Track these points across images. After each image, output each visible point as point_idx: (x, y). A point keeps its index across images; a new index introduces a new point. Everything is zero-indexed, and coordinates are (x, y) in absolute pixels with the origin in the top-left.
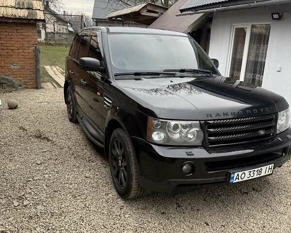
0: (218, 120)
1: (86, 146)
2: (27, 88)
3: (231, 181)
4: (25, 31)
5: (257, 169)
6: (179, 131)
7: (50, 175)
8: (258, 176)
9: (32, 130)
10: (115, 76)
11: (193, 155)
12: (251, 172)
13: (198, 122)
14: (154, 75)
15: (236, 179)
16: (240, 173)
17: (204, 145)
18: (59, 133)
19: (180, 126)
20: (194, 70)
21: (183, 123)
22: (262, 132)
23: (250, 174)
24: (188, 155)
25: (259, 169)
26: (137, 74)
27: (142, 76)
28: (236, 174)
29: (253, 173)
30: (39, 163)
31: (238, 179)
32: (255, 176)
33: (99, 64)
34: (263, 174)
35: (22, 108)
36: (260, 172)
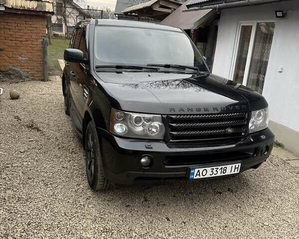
0: (181, 115)
1: (74, 138)
2: (33, 80)
3: (191, 177)
4: (34, 23)
5: (221, 167)
6: (141, 124)
7: (29, 163)
8: (222, 174)
9: (26, 119)
10: (96, 68)
11: (152, 148)
12: (213, 169)
13: (160, 116)
14: (137, 69)
15: (197, 175)
16: (201, 170)
17: (165, 140)
18: (51, 123)
19: (142, 119)
20: (180, 66)
21: (146, 116)
22: (230, 130)
23: (212, 171)
24: (147, 148)
25: (223, 167)
26: (118, 67)
27: (123, 70)
28: (196, 170)
29: (216, 171)
30: (22, 151)
31: (199, 175)
32: (219, 174)
33: (83, 56)
34: (228, 173)
35: (23, 99)
36: (224, 170)
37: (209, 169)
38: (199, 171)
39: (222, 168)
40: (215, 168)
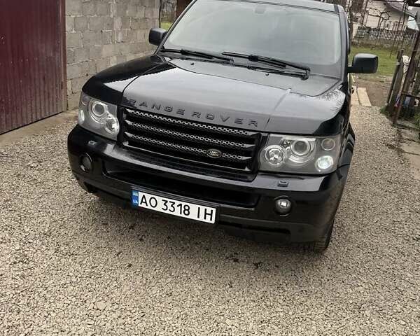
0: (140, 111)
3: (136, 202)
5: (179, 203)
6: (102, 114)
12: (167, 202)
14: (205, 57)
15: (142, 201)
16: (148, 196)
19: (105, 109)
25: (184, 204)
29: (172, 206)
31: (146, 202)
32: (177, 213)
34: (193, 216)
36: (185, 210)
37: (160, 199)
38: (144, 196)
39: (181, 205)
40: (169, 200)
